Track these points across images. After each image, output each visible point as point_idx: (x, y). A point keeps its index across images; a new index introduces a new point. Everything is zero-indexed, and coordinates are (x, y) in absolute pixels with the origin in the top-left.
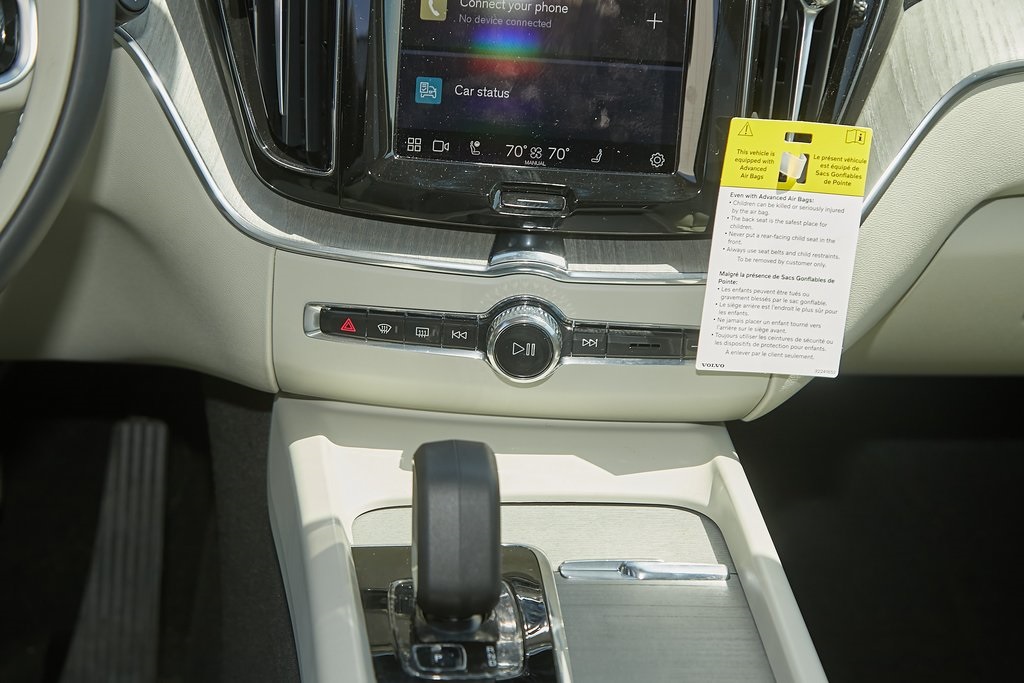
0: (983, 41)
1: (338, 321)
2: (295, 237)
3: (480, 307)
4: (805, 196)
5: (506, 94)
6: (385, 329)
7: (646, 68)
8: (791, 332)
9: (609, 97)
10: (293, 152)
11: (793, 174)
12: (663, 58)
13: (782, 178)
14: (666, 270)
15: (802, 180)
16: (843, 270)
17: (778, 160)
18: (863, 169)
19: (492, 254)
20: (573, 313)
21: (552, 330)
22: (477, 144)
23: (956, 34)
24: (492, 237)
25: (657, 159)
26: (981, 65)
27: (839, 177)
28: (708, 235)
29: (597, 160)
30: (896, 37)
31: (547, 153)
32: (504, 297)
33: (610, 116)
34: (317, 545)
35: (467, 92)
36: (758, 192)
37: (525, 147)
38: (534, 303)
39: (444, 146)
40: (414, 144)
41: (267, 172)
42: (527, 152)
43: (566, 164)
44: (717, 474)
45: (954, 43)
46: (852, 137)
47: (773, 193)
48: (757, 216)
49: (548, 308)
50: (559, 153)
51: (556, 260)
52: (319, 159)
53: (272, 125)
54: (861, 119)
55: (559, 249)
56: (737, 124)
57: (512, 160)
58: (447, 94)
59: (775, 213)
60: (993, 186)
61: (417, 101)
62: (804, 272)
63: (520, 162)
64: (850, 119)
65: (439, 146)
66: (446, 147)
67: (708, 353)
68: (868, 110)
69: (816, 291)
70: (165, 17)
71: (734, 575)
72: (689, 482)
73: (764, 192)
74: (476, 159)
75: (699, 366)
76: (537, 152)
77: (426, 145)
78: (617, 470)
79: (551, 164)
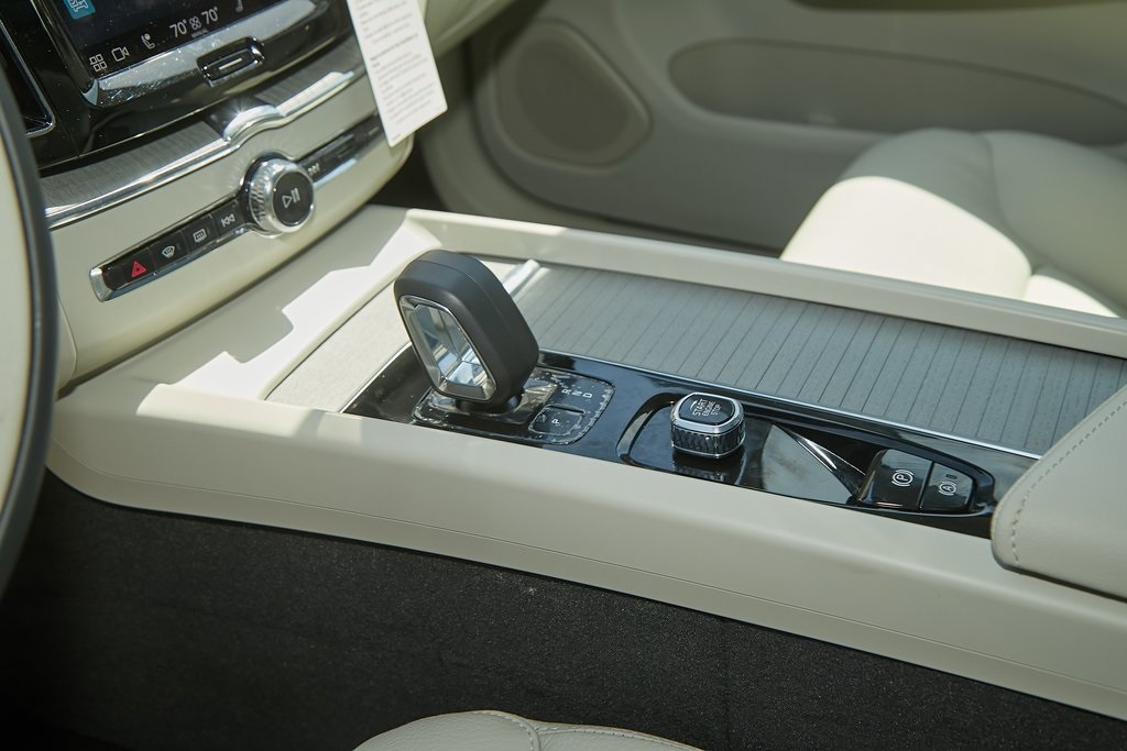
1: (126, 270)
6: (169, 252)
8: (415, 87)
14: (334, 77)
19: (221, 130)
22: (148, 37)
24: (202, 123)
29: (240, 8)
31: (202, 19)
37: (185, 21)
39: (123, 53)
40: (98, 62)
42: (188, 25)
43: (221, 22)
57: (182, 40)
61: (75, 17)
63: (189, 38)
65: (119, 54)
66: (125, 52)
74: (156, 51)
75: (392, 143)
76: (195, 22)
77: (108, 59)
79: (212, 28)
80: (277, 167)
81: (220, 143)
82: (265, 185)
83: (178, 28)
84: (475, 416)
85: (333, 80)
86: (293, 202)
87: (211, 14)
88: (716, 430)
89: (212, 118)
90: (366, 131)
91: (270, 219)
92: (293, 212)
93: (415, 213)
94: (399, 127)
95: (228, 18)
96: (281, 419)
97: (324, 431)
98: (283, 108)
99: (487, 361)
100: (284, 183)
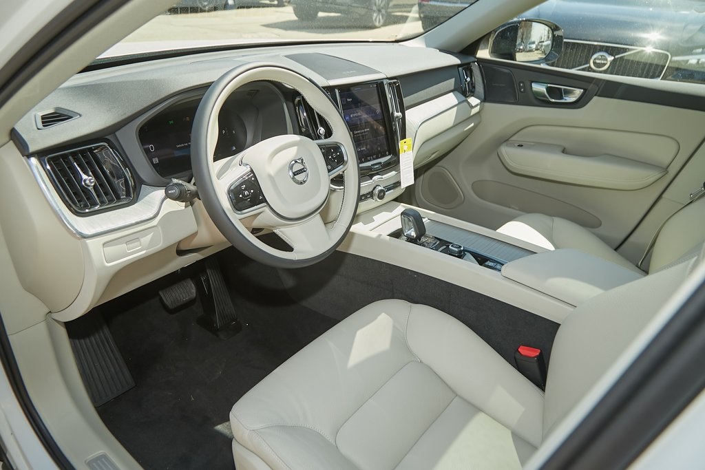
4: (407, 152)
5: (365, 148)
7: (382, 137)
9: (379, 144)
11: (405, 149)
12: (384, 134)
25: (387, 153)
26: (420, 123)
27: (409, 148)
32: (374, 186)
33: (380, 147)
38: (379, 185)
46: (407, 140)
49: (382, 185)
54: (407, 137)
75: (402, 188)
76: (372, 158)
79: (374, 159)
80: (380, 188)
81: (371, 181)
82: (376, 191)
83: (369, 158)
84: (411, 240)
85: (393, 173)
86: (381, 195)
87: (374, 156)
88: (456, 250)
89: (371, 176)
90: (398, 184)
91: (376, 197)
92: (381, 198)
93: (402, 204)
94: (404, 185)
95: (377, 158)
96: (374, 234)
97: (382, 237)
98: (384, 176)
99: (416, 231)
100: (381, 191)
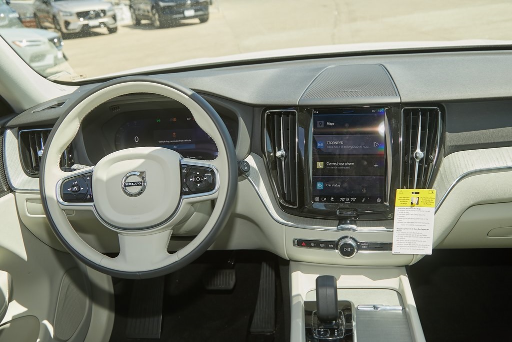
0: (466, 165)
1: (301, 243)
2: (289, 223)
3: (336, 239)
4: (418, 208)
5: (339, 186)
6: (313, 245)
7: (374, 177)
8: (418, 243)
9: (365, 185)
10: (289, 202)
11: (415, 202)
12: (379, 174)
13: (412, 203)
14: (382, 228)
15: (418, 204)
16: (431, 227)
17: (410, 199)
18: (434, 200)
19: (338, 226)
20: (360, 240)
21: (354, 244)
22: (333, 198)
23: (458, 163)
24: (338, 221)
25: (379, 200)
26: (465, 171)
27: (427, 203)
28: (393, 219)
29: (363, 201)
30: (442, 165)
31: (350, 200)
32: (341, 236)
33: (366, 190)
34: (294, 301)
35: (330, 186)
36: (406, 208)
37: (345, 198)
38: (351, 238)
40: (317, 199)
41: (283, 207)
42: (345, 200)
43: (355, 202)
44: (400, 280)
45: (457, 165)
46: (430, 192)
47: (410, 208)
48: (405, 214)
49: (353, 239)
50: (353, 199)
51: (354, 227)
52: (294, 204)
53: (283, 196)
54: (433, 187)
55: (355, 224)
56: (398, 191)
57: (342, 202)
58: (324, 186)
59: (411, 213)
60: (472, 203)
61: (317, 188)
62: (420, 227)
63: (344, 202)
64: (430, 187)
65: (323, 199)
66: (325, 199)
67: (395, 249)
68: (435, 185)
69: (424, 232)
70: (257, 171)
71: (404, 309)
72: (393, 282)
73: (407, 208)
74: (332, 202)
76: (348, 200)
77: (320, 199)
78: (374, 280)
79: (352, 202)
83: (342, 199)
95: (357, 202)
